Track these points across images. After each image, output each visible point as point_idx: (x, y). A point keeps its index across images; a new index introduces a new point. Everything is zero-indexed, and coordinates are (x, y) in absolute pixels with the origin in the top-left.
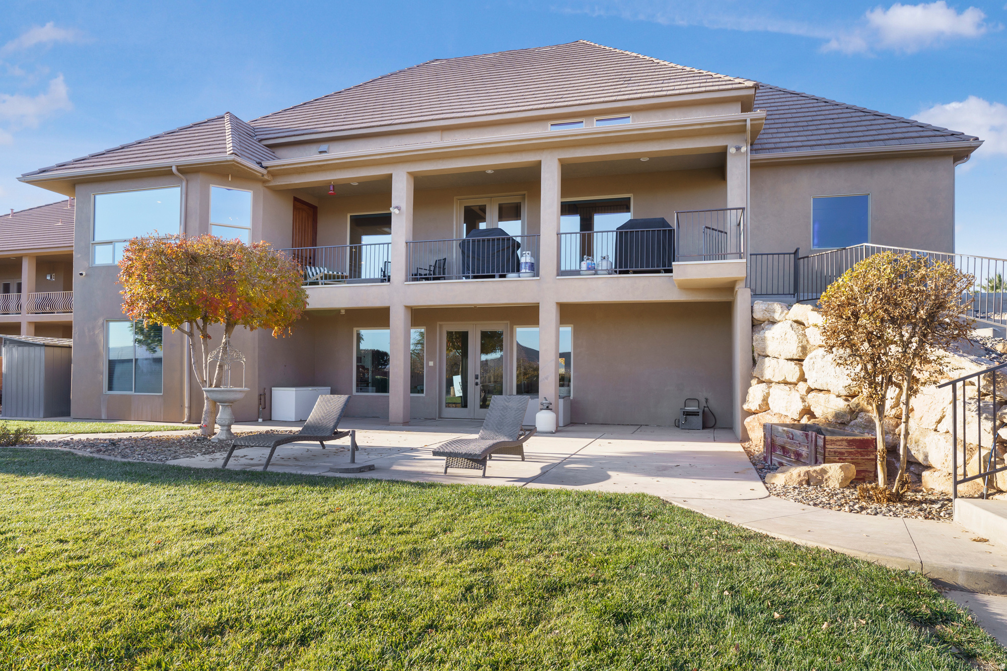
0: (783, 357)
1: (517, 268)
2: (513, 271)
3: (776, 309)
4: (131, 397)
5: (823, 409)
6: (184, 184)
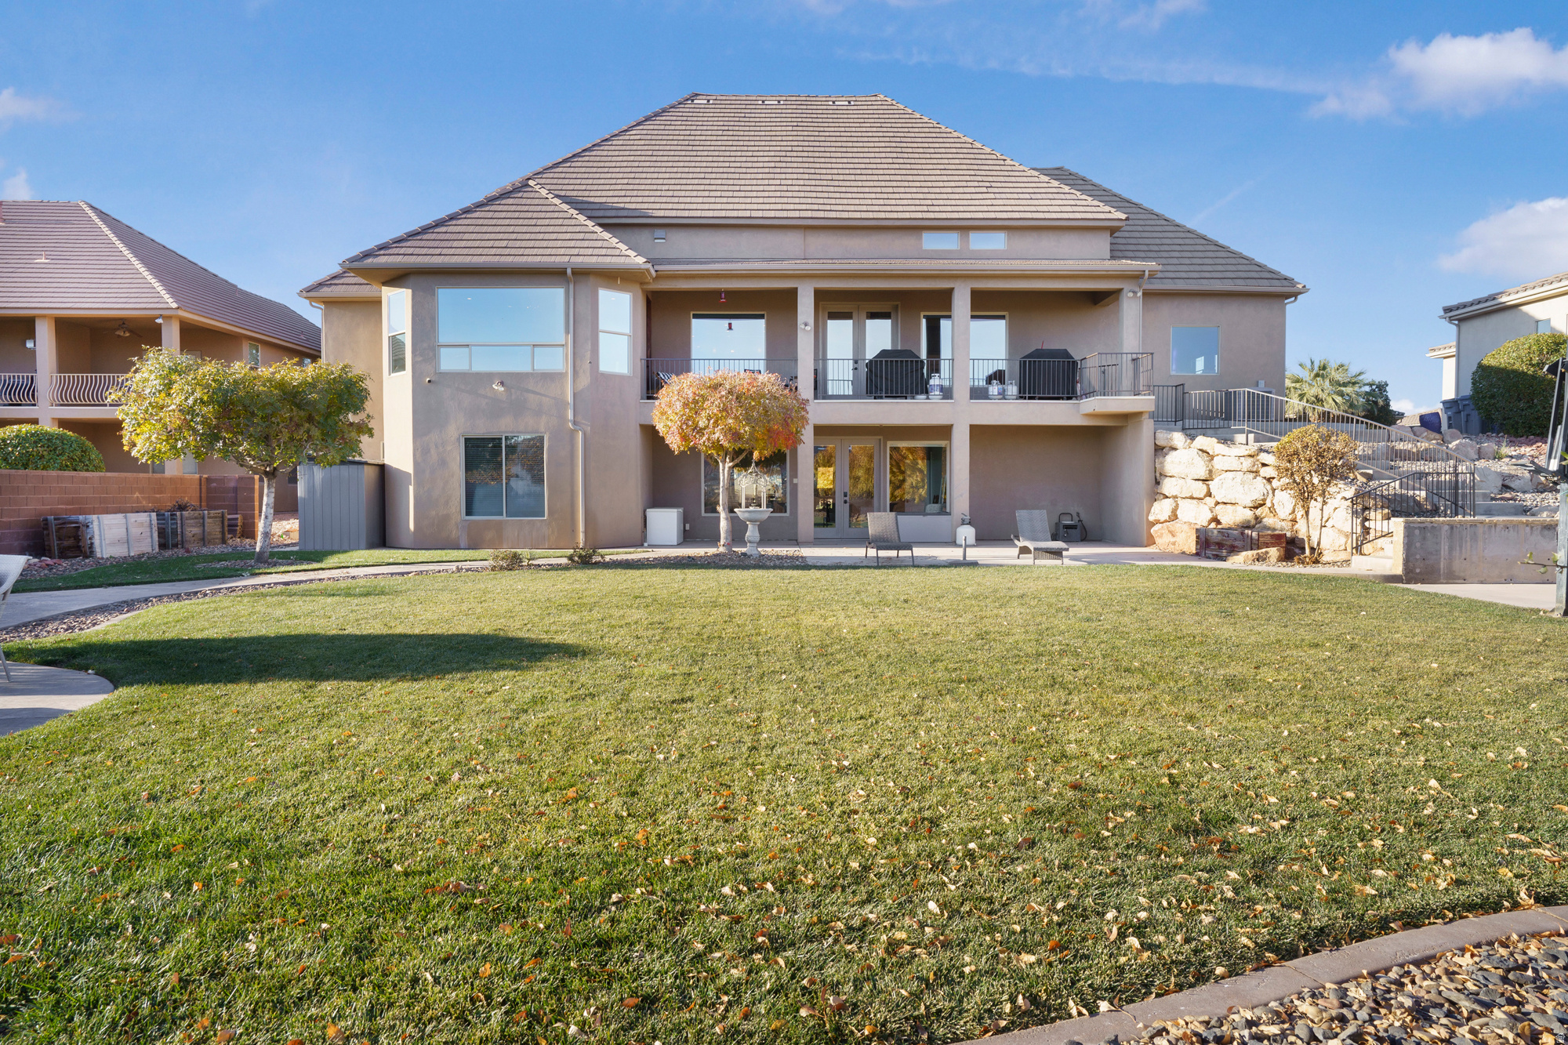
0: (1190, 477)
1: (925, 391)
2: (922, 393)
3: (1178, 438)
4: (501, 522)
5: (1231, 517)
6: (571, 287)
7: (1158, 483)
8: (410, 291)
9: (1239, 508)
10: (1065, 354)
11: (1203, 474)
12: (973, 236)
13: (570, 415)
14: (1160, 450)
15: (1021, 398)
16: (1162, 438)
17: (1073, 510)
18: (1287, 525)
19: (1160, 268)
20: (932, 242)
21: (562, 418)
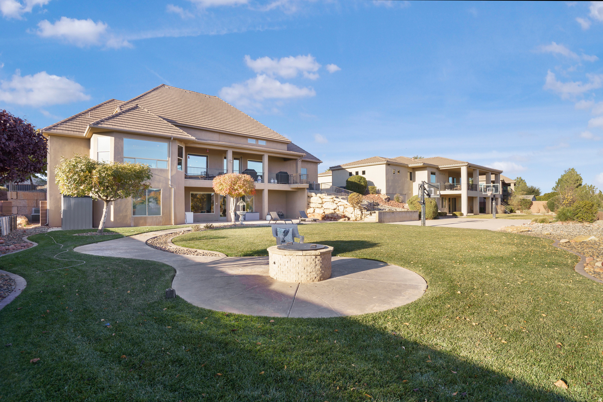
0: (317, 203)
1: (257, 180)
3: (313, 194)
4: (146, 217)
5: (328, 212)
6: (171, 143)
7: (308, 204)
8: (113, 138)
9: (331, 210)
10: (286, 173)
11: (321, 202)
12: (259, 141)
13: (170, 183)
14: (309, 197)
15: (278, 183)
16: (309, 194)
17: (281, 211)
18: (342, 213)
19: (306, 155)
20: (251, 141)
21: (167, 184)
